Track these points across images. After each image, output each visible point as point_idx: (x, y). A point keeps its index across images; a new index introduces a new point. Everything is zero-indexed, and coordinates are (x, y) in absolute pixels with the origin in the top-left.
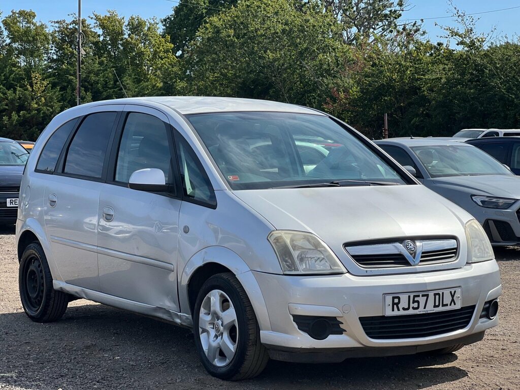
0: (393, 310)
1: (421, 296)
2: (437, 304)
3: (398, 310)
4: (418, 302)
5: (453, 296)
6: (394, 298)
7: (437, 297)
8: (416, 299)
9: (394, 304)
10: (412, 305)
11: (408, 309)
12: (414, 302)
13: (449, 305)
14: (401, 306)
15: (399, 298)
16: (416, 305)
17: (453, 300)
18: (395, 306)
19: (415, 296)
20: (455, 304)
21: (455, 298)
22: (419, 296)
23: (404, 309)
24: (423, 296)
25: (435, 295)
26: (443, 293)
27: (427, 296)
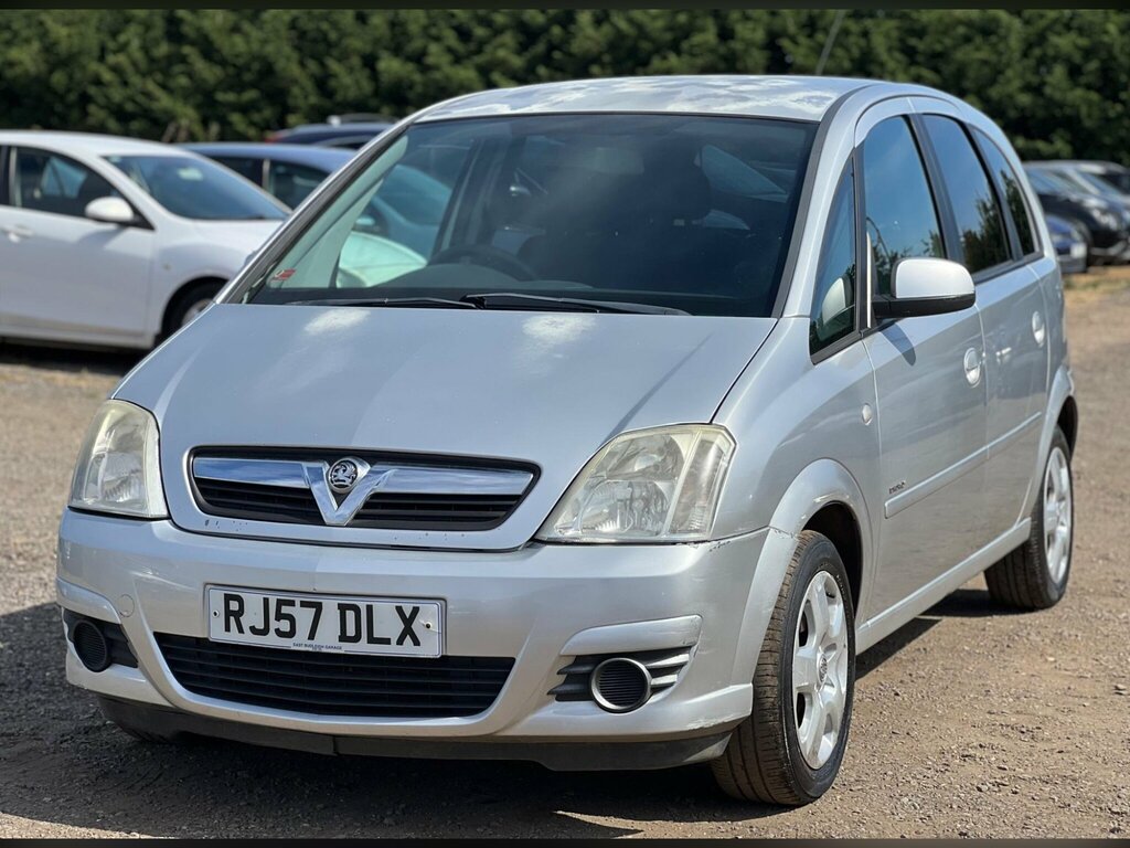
0: (228, 629)
1: (298, 603)
2: (351, 632)
3: (241, 630)
4: (291, 618)
5: (408, 622)
6: (228, 598)
7: (350, 615)
8: (285, 610)
9: (228, 613)
10: (274, 624)
11: (265, 632)
12: (279, 616)
13: (394, 641)
14: (246, 621)
15: (240, 600)
16: (285, 626)
17: (408, 631)
18: (232, 619)
19: (280, 603)
20: (416, 642)
21: (414, 626)
22: (292, 603)
23: (254, 630)
24: (303, 604)
25: (343, 608)
26: (370, 608)
27: (318, 607)
